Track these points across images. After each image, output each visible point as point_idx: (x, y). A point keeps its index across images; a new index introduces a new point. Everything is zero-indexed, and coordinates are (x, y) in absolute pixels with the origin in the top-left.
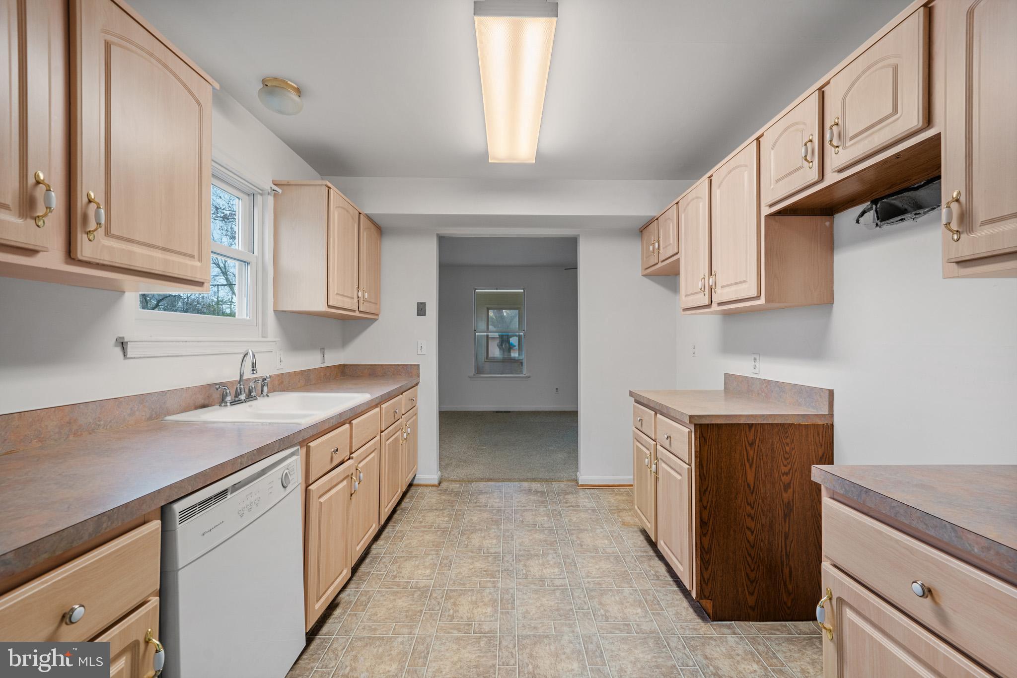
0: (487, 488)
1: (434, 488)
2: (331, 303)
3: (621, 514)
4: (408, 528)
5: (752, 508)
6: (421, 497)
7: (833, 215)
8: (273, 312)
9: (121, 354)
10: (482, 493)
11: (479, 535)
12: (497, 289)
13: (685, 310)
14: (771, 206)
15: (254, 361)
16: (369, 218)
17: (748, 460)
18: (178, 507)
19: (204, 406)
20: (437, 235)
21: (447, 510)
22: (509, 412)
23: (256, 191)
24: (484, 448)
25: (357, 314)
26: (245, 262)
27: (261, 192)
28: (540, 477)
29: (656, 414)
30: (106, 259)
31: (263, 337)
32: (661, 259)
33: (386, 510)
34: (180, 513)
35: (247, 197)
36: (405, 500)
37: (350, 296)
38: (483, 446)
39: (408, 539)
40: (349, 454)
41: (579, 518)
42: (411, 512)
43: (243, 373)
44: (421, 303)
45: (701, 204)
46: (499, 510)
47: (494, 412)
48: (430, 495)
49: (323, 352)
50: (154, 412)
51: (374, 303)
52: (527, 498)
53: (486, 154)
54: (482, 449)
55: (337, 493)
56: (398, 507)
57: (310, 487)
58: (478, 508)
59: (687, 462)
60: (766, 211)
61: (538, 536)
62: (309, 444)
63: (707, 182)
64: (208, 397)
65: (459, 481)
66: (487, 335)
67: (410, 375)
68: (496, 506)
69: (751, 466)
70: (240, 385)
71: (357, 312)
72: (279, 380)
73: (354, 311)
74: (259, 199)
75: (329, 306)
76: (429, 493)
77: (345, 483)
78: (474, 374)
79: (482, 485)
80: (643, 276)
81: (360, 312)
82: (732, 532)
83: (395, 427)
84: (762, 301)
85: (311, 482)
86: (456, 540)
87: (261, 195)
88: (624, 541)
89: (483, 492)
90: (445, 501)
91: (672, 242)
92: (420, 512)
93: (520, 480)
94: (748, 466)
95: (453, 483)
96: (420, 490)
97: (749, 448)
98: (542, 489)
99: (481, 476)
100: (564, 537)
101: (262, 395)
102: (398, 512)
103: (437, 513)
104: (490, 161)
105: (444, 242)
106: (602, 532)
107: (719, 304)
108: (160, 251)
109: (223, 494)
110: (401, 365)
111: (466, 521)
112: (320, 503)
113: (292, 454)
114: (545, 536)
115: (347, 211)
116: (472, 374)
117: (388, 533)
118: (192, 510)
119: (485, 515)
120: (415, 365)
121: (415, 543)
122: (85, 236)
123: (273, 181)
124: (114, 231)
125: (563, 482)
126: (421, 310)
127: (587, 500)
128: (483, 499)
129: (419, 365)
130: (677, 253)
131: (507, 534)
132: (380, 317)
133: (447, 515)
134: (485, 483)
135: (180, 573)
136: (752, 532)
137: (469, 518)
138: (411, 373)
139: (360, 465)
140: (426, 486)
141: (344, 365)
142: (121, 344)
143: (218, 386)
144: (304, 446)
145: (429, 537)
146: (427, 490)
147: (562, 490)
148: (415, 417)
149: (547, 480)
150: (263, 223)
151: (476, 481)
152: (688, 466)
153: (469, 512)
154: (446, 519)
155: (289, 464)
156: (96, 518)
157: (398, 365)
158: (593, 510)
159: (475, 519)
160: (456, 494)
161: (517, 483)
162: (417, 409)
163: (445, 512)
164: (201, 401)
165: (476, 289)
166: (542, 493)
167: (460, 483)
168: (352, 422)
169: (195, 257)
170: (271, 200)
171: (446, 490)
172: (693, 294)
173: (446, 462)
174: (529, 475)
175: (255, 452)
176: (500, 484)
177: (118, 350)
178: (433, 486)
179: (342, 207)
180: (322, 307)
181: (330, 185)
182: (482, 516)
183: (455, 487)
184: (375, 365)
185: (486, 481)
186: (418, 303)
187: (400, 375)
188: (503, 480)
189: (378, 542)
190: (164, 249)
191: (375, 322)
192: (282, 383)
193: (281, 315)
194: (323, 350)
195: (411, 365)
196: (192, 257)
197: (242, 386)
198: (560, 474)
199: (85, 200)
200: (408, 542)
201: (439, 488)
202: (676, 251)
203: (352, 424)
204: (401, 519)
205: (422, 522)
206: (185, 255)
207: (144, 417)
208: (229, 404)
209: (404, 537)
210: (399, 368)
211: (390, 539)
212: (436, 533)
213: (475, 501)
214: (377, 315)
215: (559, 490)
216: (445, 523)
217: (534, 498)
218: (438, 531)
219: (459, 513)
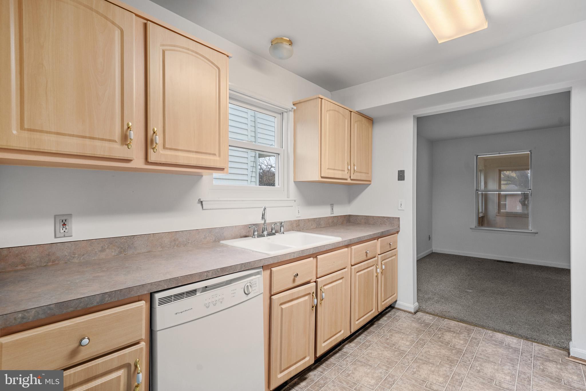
0: (457, 328)
1: (410, 315)
4: (376, 340)
6: (396, 319)
8: (293, 182)
9: (201, 207)
10: (450, 331)
11: (430, 368)
12: (499, 154)
16: (360, 113)
18: (158, 296)
19: (246, 236)
20: (414, 116)
21: (412, 336)
22: (512, 263)
23: (283, 111)
24: (471, 291)
25: (349, 181)
26: (278, 154)
27: (286, 111)
28: (520, 333)
30: (163, 160)
31: (288, 197)
33: (357, 323)
34: (159, 299)
35: (280, 115)
36: (383, 318)
37: (341, 169)
38: (470, 290)
39: (371, 349)
40: (315, 278)
42: (384, 328)
44: (401, 171)
46: (459, 351)
47: (495, 260)
48: (404, 319)
49: (332, 207)
50: (217, 238)
51: (366, 173)
52: (494, 350)
54: (468, 292)
55: (298, 304)
56: (376, 322)
57: (272, 297)
58: (440, 343)
62: (272, 269)
64: (249, 231)
65: (433, 315)
66: (499, 194)
67: (393, 225)
68: (458, 347)
70: (264, 226)
71: (349, 179)
72: (296, 224)
73: (346, 179)
74: (285, 114)
75: (322, 177)
76: (405, 318)
77: (307, 298)
78: (476, 227)
79: (453, 323)
81: (352, 180)
83: (368, 263)
85: (274, 294)
86: (407, 365)
87: (286, 112)
89: (452, 330)
90: (414, 328)
92: (390, 331)
93: (495, 330)
95: (428, 315)
96: (398, 313)
98: (517, 346)
99: (455, 315)
101: (280, 233)
102: (375, 326)
103: (403, 336)
104: (439, 42)
105: (420, 121)
108: (195, 153)
109: (193, 292)
110: (386, 217)
111: (423, 351)
112: (283, 308)
115: (338, 112)
116: (473, 227)
117: (360, 339)
118: (168, 299)
119: (443, 351)
120: (396, 218)
121: (375, 354)
122: (152, 150)
123: (293, 102)
124: (167, 146)
125: (549, 346)
126: (401, 176)
127: (575, 377)
128: (448, 336)
129: (399, 218)
132: (372, 183)
133: (410, 340)
134: (456, 323)
135: (158, 332)
137: (427, 350)
138: (393, 223)
139: (326, 287)
140: (405, 311)
141: (350, 216)
142: (201, 202)
143: (250, 226)
144: (269, 269)
145: (387, 354)
146: (403, 315)
147: (543, 355)
148: (394, 257)
149: (527, 339)
150: (287, 129)
151: (448, 319)
153: (430, 344)
154: (408, 343)
155: (252, 280)
156: (101, 295)
157: (384, 217)
159: (432, 352)
160: (426, 325)
161: (490, 332)
162: (397, 251)
163: (410, 337)
164: (244, 234)
165: (478, 156)
166: (516, 350)
167: (433, 316)
168: (318, 257)
169: (217, 155)
170: (291, 114)
171: (419, 319)
173: (430, 296)
174: (508, 328)
176: (472, 327)
177: (200, 205)
178: (410, 312)
179: (333, 110)
180: (317, 178)
181: (321, 96)
182: (440, 352)
183: (428, 318)
184: (369, 216)
185: (458, 322)
186: (399, 171)
187: (385, 224)
188: (476, 325)
189: (351, 344)
191: (368, 186)
192: (299, 225)
193: (299, 184)
194: (332, 205)
195: (393, 218)
197: (265, 227)
198: (547, 336)
199: (152, 132)
200: (370, 351)
201: (414, 316)
204: (374, 332)
205: (388, 340)
208: (256, 237)
209: (369, 346)
210: (385, 219)
211: (360, 344)
212: (395, 352)
213: (440, 336)
214: (370, 181)
215: (539, 354)
216: (405, 346)
217: (503, 352)
218: (396, 351)
219: (421, 342)
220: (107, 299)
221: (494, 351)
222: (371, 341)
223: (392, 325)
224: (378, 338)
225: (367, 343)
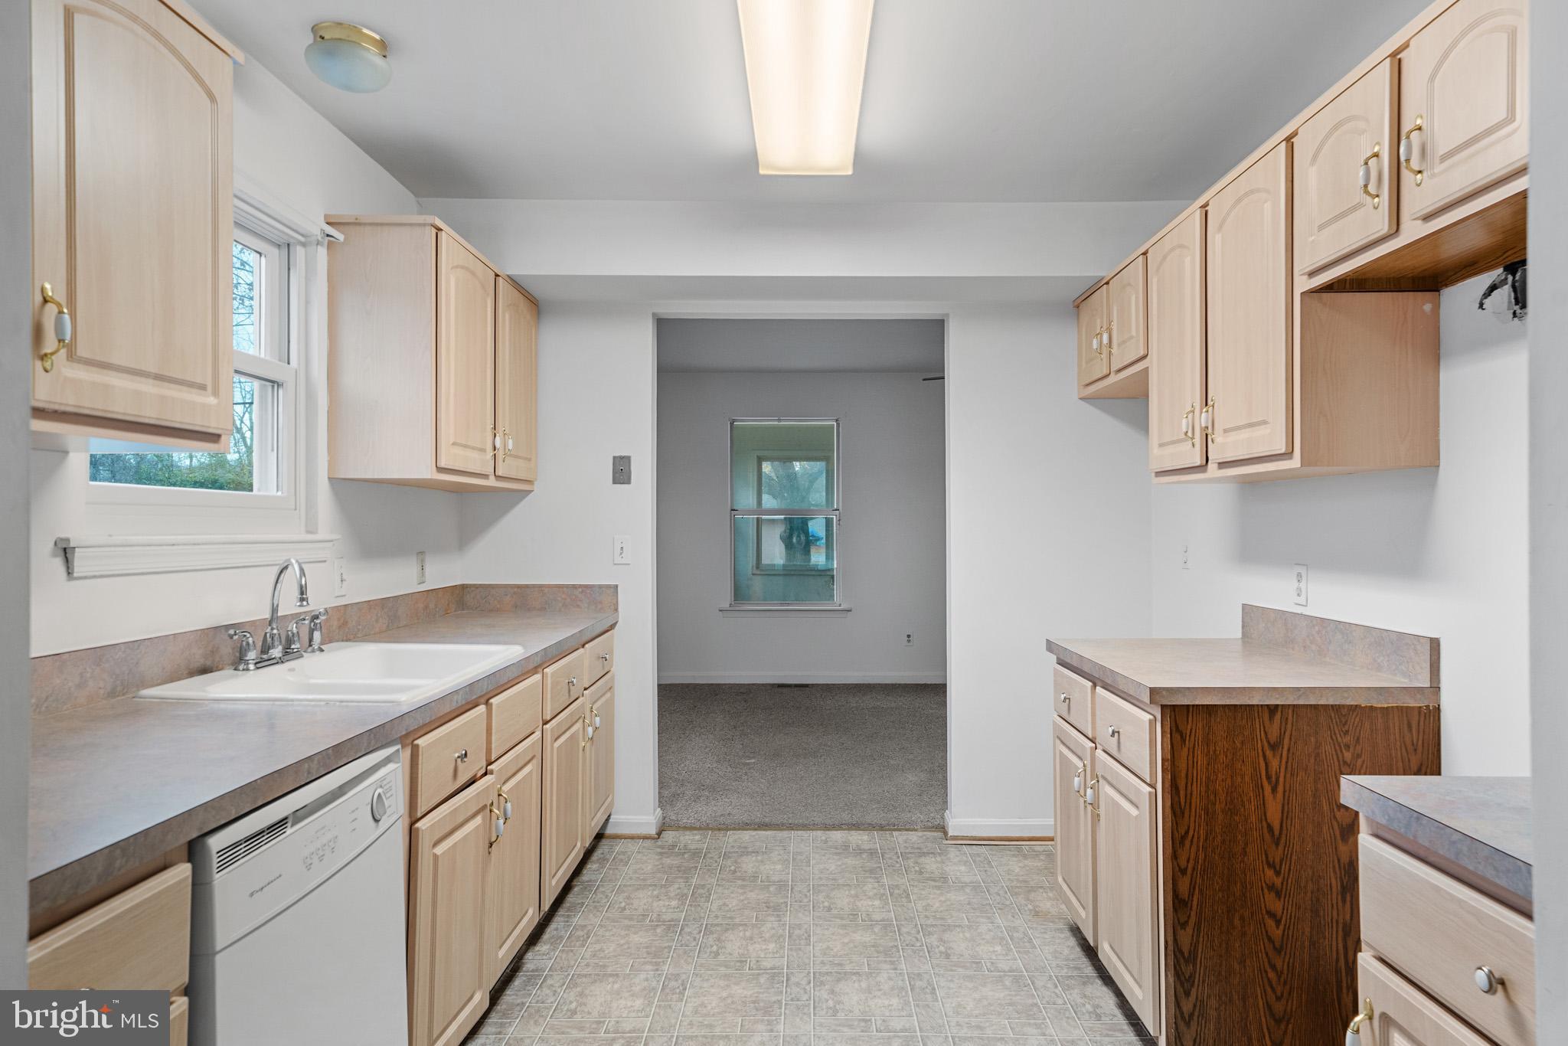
0: (758, 844)
1: (648, 843)
2: (442, 464)
3: (1032, 895)
4: (596, 920)
5: (1278, 873)
6: (622, 860)
7: (1439, 291)
8: (327, 479)
9: (61, 570)
10: (748, 853)
11: (741, 934)
12: (779, 420)
13: (1159, 474)
14: (1312, 274)
15: (303, 583)
16: (514, 282)
17: (1268, 777)
18: (216, 842)
19: (204, 671)
20: (654, 315)
21: (676, 886)
22: (806, 686)
23: (292, 237)
24: (753, 761)
25: (492, 482)
26: (273, 382)
27: (302, 239)
28: (869, 821)
29: (1095, 685)
30: (69, 402)
31: (308, 532)
32: (1115, 367)
33: (554, 882)
34: (218, 853)
35: (276, 251)
36: (589, 866)
37: (478, 445)
38: (750, 758)
39: (598, 942)
40: (484, 764)
41: (945, 902)
42: (601, 889)
43: (278, 606)
44: (622, 458)
45: (1188, 260)
46: (782, 886)
47: (773, 686)
48: (639, 856)
49: (423, 561)
50: (118, 682)
51: (526, 459)
52: (839, 863)
53: (751, 159)
54: (748, 764)
55: (465, 838)
56: (575, 880)
57: (418, 825)
58: (740, 882)
59: (1148, 781)
60: (1303, 284)
61: (862, 936)
62: (416, 742)
63: (1198, 217)
64: (212, 652)
65: (700, 829)
66: (758, 518)
67: (599, 606)
68: (775, 878)
69: (1274, 790)
70: (272, 629)
71: (492, 477)
72: (339, 620)
73: (485, 476)
74: (299, 252)
75: (440, 470)
76: (639, 852)
77: (478, 820)
78: (731, 605)
79: (747, 836)
80: (1080, 399)
81: (498, 477)
82: (1237, 922)
83: (571, 714)
84: (1295, 462)
85: (419, 815)
86: (694, 943)
87: (304, 245)
88: (1036, 948)
89: (750, 850)
90: (671, 868)
91: (1134, 333)
92: (620, 891)
93: (826, 828)
94: (1268, 788)
95: (688, 833)
96: (619, 846)
97: (1269, 753)
98: (871, 846)
99: (745, 818)
100: (914, 939)
101: (310, 649)
102: (576, 889)
103: (655, 893)
104: (762, 172)
105: (663, 326)
106: (990, 930)
107: (1222, 465)
108: (151, 381)
109: (281, 825)
110: (581, 586)
111: (715, 907)
112: (436, 857)
113: (387, 760)
114: (874, 937)
115: (473, 273)
116: (726, 605)
117: (557, 929)
118: (234, 851)
119: (752, 895)
120: (608, 587)
121: (611, 949)
122: (38, 364)
123: (326, 216)
124: (82, 351)
125: (916, 830)
126: (621, 471)
127: (963, 868)
128: (749, 864)
129: (617, 586)
130: (1144, 357)
131: (797, 932)
132: (536, 487)
133: (676, 895)
134: (754, 833)
135: (218, 958)
136: (1278, 922)
137: (721, 902)
138: (601, 603)
139: (506, 788)
140: (632, 838)
141: (464, 587)
142: (62, 552)
143: (232, 632)
144: (408, 745)
145: (639, 938)
146: (633, 847)
147: (913, 848)
148: (608, 695)
149: (882, 828)
150: (307, 302)
151: (734, 829)
152: (1149, 789)
153: (720, 890)
154: (674, 903)
155: (383, 779)
157: (574, 587)
158: (976, 887)
159: (733, 903)
160: (694, 854)
161: (819, 833)
162: (613, 678)
163: (671, 889)
164: (199, 660)
165: (734, 421)
166: (872, 853)
167: (701, 832)
168: (492, 701)
169: (208, 388)
170: (322, 253)
171: (674, 846)
172: (1173, 442)
173: (673, 790)
174: (846, 817)
175: (330, 751)
176: (785, 834)
177: (58, 563)
178: (645, 838)
179: (463, 267)
180: (425, 471)
181: (439, 223)
182: (747, 899)
183: (691, 839)
184: (527, 586)
185: (756, 830)
186: (614, 458)
187: (578, 606)
188: (791, 827)
189: (537, 948)
190: (159, 377)
191: (521, 500)
192: (345, 623)
193: (341, 486)
194: (421, 554)
195: (600, 587)
196: (202, 387)
197: (275, 631)
198: (909, 815)
199: (39, 298)
200: (598, 947)
201: (659, 843)
202: (1142, 353)
203: (491, 704)
204: (583, 903)
205: (625, 909)
206: (191, 385)
207: (102, 691)
208: (252, 667)
209: (588, 938)
210: (577, 592)
211: (562, 941)
212: (655, 929)
213: (733, 868)
214: (529, 482)
215: (907, 848)
216: (672, 910)
217: (854, 862)
218: (657, 925)
219: (700, 891)
220: (118, 864)
221: (840, 866)
222: (585, 926)
223: (618, 877)
224: (598, 913)
225: (580, 933)
